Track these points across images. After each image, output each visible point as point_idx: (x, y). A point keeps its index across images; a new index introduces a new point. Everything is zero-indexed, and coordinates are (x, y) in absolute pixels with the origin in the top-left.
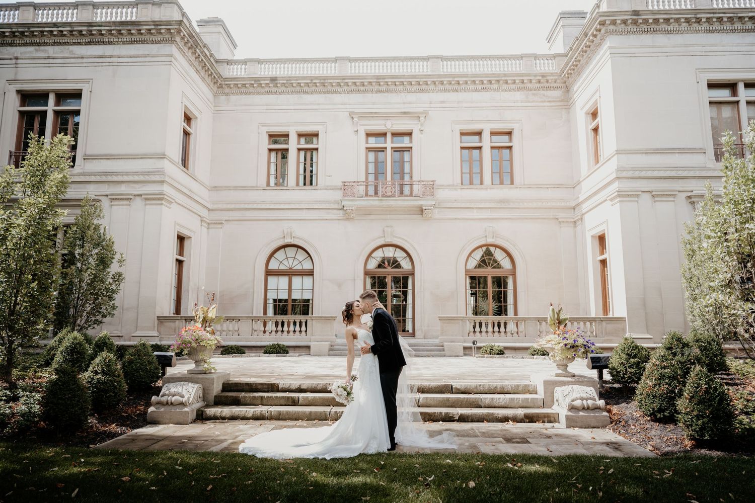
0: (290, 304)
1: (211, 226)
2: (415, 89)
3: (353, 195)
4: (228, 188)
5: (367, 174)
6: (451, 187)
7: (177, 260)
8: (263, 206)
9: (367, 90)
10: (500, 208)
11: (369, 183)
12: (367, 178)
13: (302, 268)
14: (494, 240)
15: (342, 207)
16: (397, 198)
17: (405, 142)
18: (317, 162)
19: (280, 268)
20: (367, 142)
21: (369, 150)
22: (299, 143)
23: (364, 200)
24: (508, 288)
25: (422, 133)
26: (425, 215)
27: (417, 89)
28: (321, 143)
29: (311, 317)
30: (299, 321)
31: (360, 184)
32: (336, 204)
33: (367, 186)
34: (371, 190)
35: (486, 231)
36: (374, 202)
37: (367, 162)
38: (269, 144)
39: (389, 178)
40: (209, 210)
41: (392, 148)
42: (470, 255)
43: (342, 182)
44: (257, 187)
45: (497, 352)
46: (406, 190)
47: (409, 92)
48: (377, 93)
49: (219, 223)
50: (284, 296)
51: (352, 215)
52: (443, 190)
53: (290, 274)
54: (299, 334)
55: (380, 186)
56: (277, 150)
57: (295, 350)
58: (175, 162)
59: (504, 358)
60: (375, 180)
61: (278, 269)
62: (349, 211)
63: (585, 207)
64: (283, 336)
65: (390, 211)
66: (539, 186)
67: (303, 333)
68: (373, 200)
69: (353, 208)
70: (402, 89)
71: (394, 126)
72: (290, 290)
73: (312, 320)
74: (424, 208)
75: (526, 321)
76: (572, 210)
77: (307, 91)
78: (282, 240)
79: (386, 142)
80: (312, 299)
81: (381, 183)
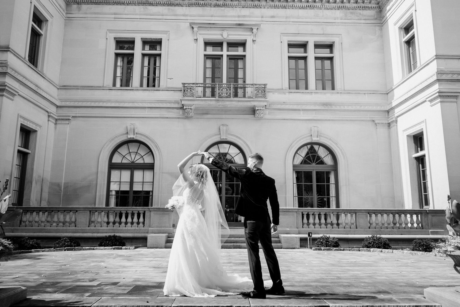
0: (131, 195)
1: (58, 122)
2: (249, 5)
3: (193, 95)
4: (77, 88)
5: (205, 78)
6: (280, 91)
7: (19, 151)
8: (109, 105)
9: (206, 4)
10: (323, 110)
11: (207, 85)
12: (205, 81)
13: (143, 162)
14: (318, 139)
15: (182, 106)
16: (232, 99)
17: (240, 51)
18: (160, 67)
19: (122, 162)
20: (205, 50)
21: (207, 57)
22: (143, 49)
23: (202, 100)
24: (330, 183)
25: (254, 43)
26: (257, 115)
27: (251, 5)
28: (164, 50)
29: (149, 209)
30: (137, 212)
31: (198, 85)
32: (176, 104)
33: (205, 88)
34: (208, 91)
35: (311, 130)
36: (211, 102)
37: (205, 68)
38: (116, 49)
39: (225, 81)
40: (58, 107)
41: (228, 56)
42: (296, 152)
43: (182, 84)
44: (103, 86)
45: (333, 244)
46: (240, 91)
47: (244, 7)
48: (215, 7)
49: (66, 119)
50: (126, 188)
51: (191, 114)
52: (273, 94)
53: (132, 167)
54: (137, 226)
55: (217, 88)
56: (123, 55)
57: (132, 242)
58: (21, 57)
59: (341, 250)
60: (212, 82)
61: (121, 163)
62: (188, 110)
63: (397, 111)
64: (121, 228)
65: (226, 111)
66: (357, 92)
67: (141, 225)
68: (211, 100)
69: (192, 107)
70: (237, 5)
71: (230, 36)
72: (132, 182)
73: (151, 211)
74: (257, 108)
75: (357, 214)
76: (387, 113)
77: (152, 3)
78: (126, 136)
79: (222, 50)
80: (152, 191)
81: (217, 85)
